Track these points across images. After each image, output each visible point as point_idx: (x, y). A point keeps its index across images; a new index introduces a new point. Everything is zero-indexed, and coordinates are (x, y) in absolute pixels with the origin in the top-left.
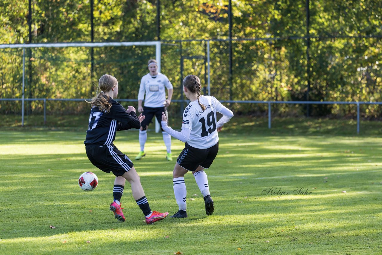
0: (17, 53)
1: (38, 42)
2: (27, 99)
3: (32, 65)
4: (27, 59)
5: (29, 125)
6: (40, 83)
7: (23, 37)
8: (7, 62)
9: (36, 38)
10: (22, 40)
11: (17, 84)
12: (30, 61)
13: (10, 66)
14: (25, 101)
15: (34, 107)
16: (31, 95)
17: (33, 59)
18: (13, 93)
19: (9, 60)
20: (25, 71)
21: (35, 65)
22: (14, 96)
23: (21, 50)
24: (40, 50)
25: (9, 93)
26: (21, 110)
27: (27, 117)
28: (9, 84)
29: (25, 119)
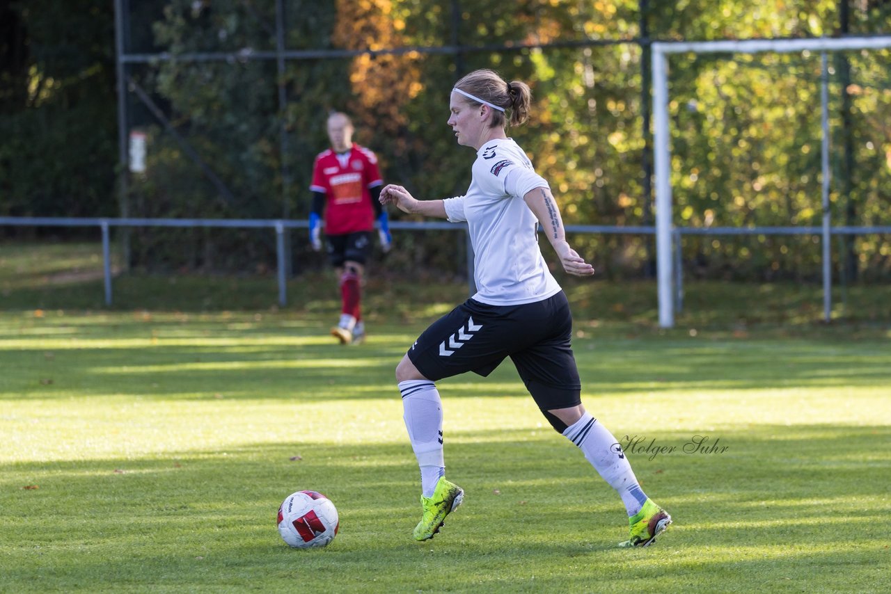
0: (801, 71)
1: (871, 32)
2: (841, 228)
3: (853, 110)
4: (834, 89)
5: (849, 320)
6: (882, 173)
7: (817, 14)
8: (767, 98)
9: (864, 18)
10: (815, 25)
11: (805, 179)
12: (848, 98)
13: (778, 112)
14: (833, 237)
15: (863, 259)
16: (852, 213)
17: (854, 89)
18: (792, 209)
19: (771, 92)
20: (831, 131)
21: (864, 110)
22: (797, 218)
23: (813, 61)
24: (880, 60)
25: (775, 208)
26: (821, 265)
27: (840, 291)
28: (775, 179)
29: (835, 300)
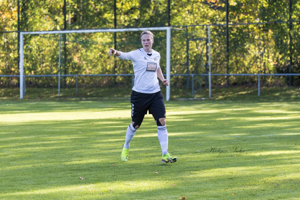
0: (55, 38)
1: (71, 29)
2: (63, 75)
3: (67, 48)
4: (62, 42)
5: (64, 96)
6: (73, 62)
7: (59, 25)
8: (47, 45)
9: (70, 26)
10: (58, 28)
11: (55, 63)
12: (65, 45)
13: (49, 48)
14: (61, 77)
15: (68, 82)
16: (66, 72)
17: (67, 42)
18: (52, 70)
19: (48, 43)
20: (61, 52)
21: (69, 47)
22: (52, 73)
23: (58, 36)
24: (73, 36)
25: (48, 70)
26: (58, 84)
27: (62, 90)
28: (48, 63)
29: (61, 92)
